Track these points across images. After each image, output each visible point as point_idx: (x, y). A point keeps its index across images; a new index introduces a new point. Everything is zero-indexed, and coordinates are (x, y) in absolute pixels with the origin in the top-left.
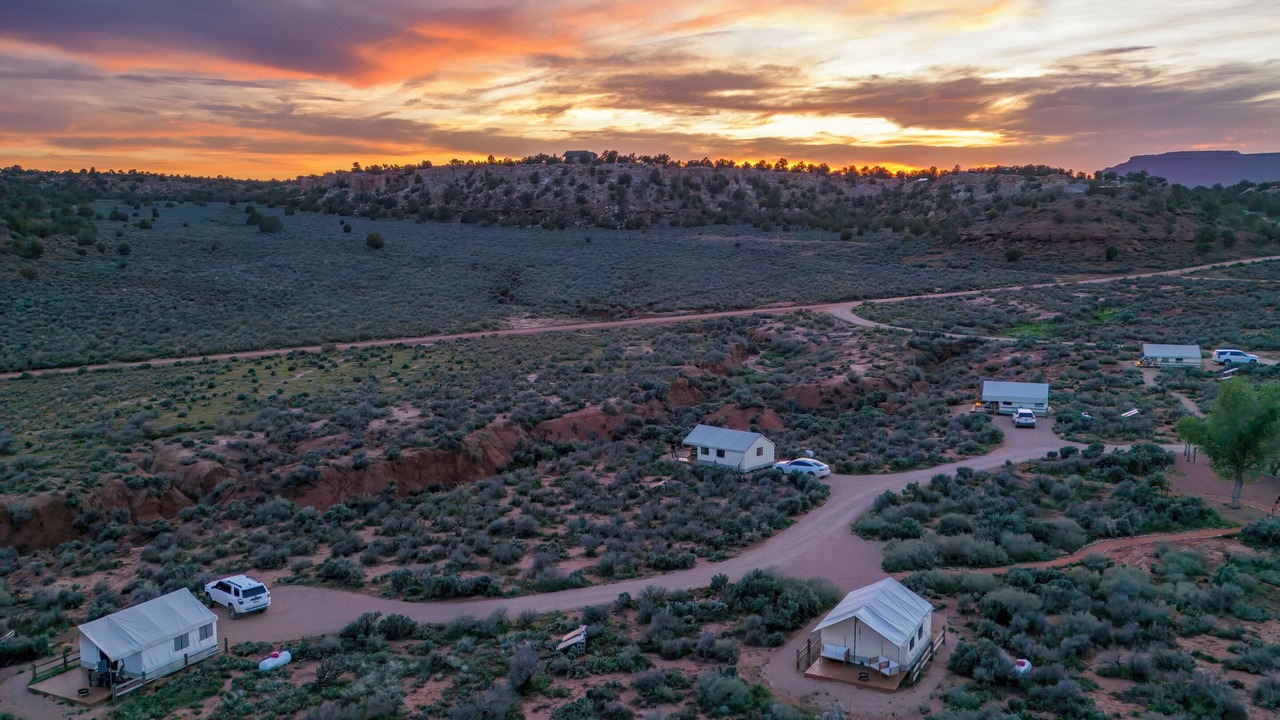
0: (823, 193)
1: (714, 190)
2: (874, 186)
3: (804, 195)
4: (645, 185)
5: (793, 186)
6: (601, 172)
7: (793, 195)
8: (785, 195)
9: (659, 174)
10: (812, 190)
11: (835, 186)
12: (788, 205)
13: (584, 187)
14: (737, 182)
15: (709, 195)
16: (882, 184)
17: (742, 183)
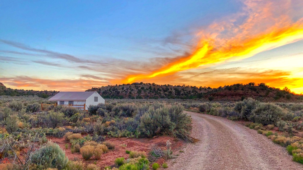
0: (193, 92)
1: (165, 91)
2: (206, 91)
3: (187, 93)
4: (147, 89)
5: (185, 90)
6: (137, 87)
7: (184, 92)
8: (182, 92)
9: (151, 87)
10: (190, 91)
11: (196, 91)
12: (182, 95)
13: (133, 90)
14: (171, 89)
15: (163, 92)
16: (208, 90)
17: (172, 90)
